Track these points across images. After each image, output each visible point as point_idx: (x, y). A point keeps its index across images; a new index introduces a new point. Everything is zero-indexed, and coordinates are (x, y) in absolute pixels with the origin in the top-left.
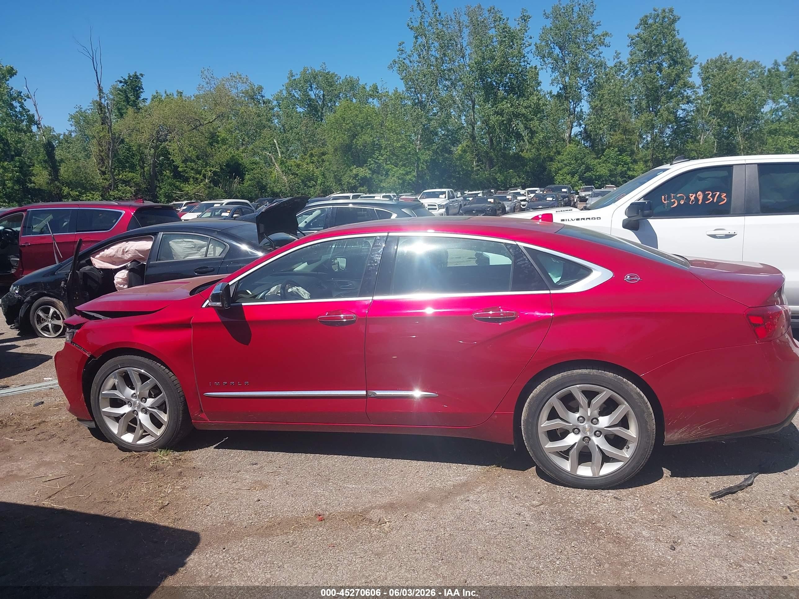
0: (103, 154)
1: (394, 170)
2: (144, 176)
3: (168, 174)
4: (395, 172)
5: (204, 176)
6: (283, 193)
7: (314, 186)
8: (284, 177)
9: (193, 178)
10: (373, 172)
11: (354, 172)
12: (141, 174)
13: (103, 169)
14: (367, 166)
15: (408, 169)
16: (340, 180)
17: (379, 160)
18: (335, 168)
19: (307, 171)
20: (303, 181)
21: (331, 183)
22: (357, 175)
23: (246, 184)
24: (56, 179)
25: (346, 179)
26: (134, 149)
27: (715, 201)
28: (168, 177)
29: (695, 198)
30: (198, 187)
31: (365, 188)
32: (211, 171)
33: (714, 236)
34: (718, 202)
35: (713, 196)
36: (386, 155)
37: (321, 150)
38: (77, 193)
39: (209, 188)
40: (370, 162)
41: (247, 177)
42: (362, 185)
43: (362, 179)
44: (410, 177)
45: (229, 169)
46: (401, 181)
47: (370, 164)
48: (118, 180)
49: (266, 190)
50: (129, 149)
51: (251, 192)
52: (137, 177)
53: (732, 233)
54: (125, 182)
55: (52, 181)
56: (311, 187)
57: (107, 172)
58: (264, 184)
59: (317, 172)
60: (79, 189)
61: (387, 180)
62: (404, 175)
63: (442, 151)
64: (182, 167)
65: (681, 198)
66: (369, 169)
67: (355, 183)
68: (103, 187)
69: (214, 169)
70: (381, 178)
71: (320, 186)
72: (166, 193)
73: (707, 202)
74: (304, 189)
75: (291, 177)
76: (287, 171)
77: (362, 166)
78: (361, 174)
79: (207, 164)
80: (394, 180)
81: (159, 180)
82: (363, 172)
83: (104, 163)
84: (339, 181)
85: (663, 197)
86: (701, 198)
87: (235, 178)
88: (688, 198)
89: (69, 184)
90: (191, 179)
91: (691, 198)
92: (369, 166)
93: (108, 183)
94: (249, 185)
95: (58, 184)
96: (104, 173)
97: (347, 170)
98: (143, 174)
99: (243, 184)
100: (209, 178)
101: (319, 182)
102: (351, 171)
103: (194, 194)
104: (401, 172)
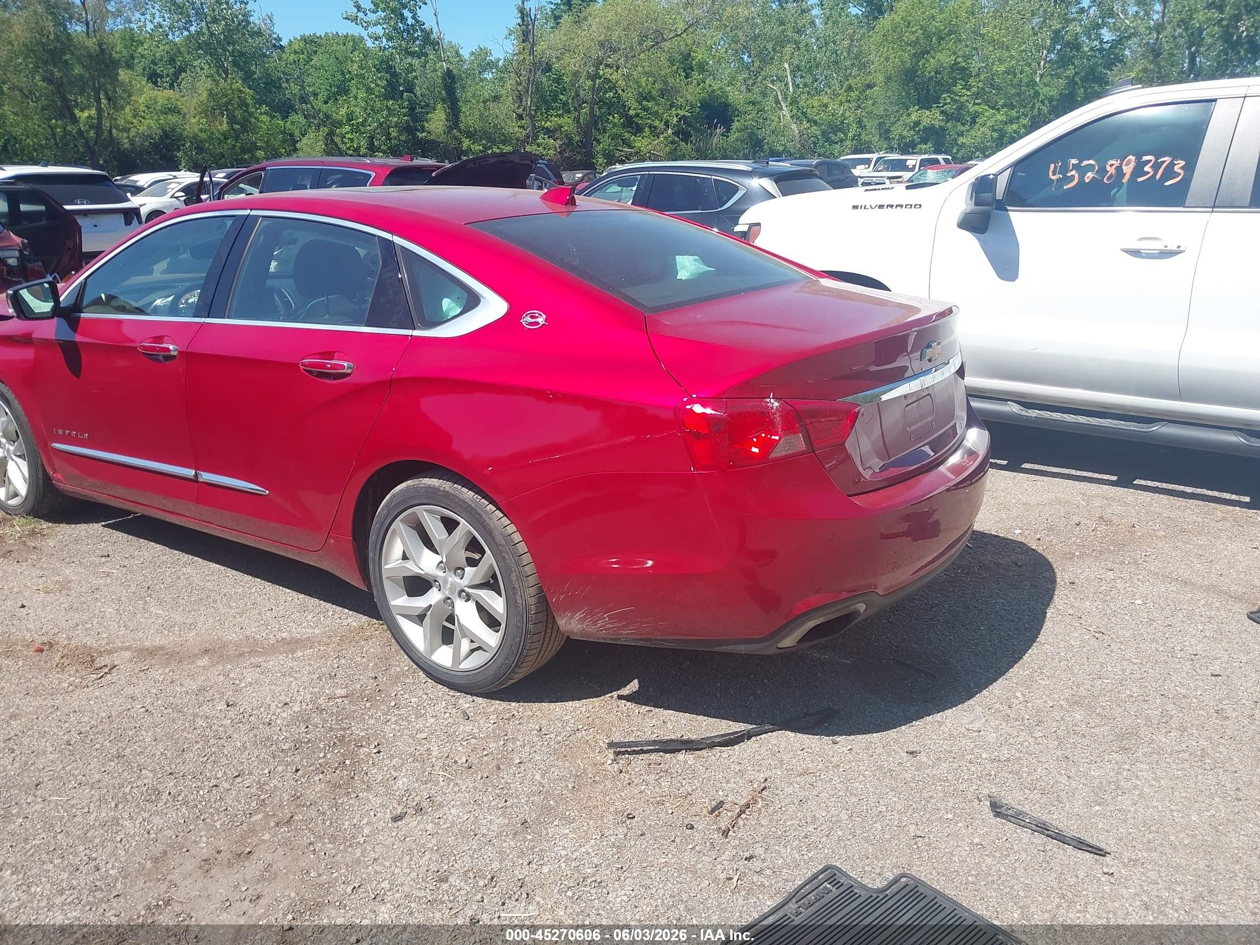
0: (520, 88)
1: (987, 114)
2: (578, 122)
3: (616, 121)
4: (989, 118)
5: (667, 124)
6: (788, 152)
7: (842, 141)
8: (794, 126)
9: (650, 127)
10: (948, 117)
11: (914, 117)
12: (574, 119)
13: (520, 111)
14: (937, 107)
15: (1014, 113)
16: (888, 131)
17: (960, 96)
18: (880, 111)
19: (833, 115)
20: (824, 133)
21: (872, 135)
22: (917, 123)
23: (733, 136)
24: (455, 126)
25: (897, 130)
26: (566, 79)
27: (1158, 177)
28: (615, 125)
29: (1119, 169)
30: (656, 142)
31: (929, 145)
32: (677, 116)
33: (1136, 253)
34: (1164, 177)
35: (1156, 166)
36: (978, 87)
37: (866, 80)
38: (481, 148)
39: (672, 143)
40: (945, 99)
41: (735, 125)
42: (924, 141)
43: (926, 129)
44: (1015, 126)
45: (706, 113)
46: (995, 135)
47: (945, 104)
48: (539, 127)
49: (761, 148)
50: (558, 80)
51: (738, 151)
52: (567, 122)
53: (1173, 247)
54: (549, 132)
55: (450, 129)
56: (837, 143)
57: (524, 116)
58: (759, 137)
59: (851, 117)
60: (484, 142)
61: (972, 132)
62: (1006, 123)
63: (1084, 80)
64: (635, 109)
65: (1090, 168)
66: (942, 112)
67: (912, 136)
68: (518, 140)
69: (682, 113)
70: (961, 128)
71: (852, 141)
72: (606, 150)
73: (1140, 180)
74: (823, 146)
75: (806, 125)
76: (801, 116)
77: (929, 108)
78: (925, 122)
79: (672, 106)
80: (983, 133)
81: (599, 130)
82: (931, 117)
83: (521, 102)
84: (885, 134)
85: (1052, 166)
86: (1128, 170)
87: (716, 128)
88: (1103, 171)
89: (470, 135)
90: (647, 129)
91: (1108, 168)
92: (943, 106)
93: (524, 133)
94: (737, 140)
95: (458, 134)
96: (520, 117)
97: (902, 114)
98: (577, 120)
99: (728, 137)
100: (674, 127)
101: (850, 134)
102: (909, 115)
103: (649, 152)
104: (999, 117)
